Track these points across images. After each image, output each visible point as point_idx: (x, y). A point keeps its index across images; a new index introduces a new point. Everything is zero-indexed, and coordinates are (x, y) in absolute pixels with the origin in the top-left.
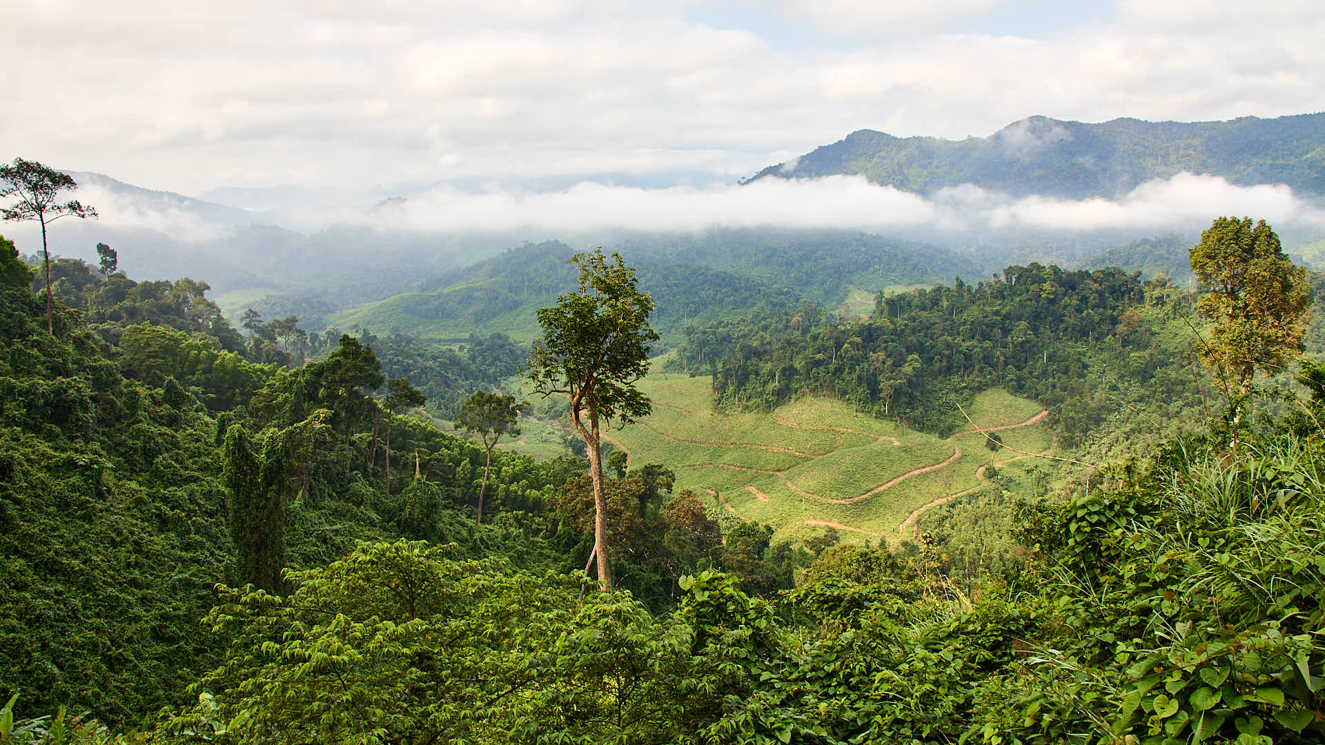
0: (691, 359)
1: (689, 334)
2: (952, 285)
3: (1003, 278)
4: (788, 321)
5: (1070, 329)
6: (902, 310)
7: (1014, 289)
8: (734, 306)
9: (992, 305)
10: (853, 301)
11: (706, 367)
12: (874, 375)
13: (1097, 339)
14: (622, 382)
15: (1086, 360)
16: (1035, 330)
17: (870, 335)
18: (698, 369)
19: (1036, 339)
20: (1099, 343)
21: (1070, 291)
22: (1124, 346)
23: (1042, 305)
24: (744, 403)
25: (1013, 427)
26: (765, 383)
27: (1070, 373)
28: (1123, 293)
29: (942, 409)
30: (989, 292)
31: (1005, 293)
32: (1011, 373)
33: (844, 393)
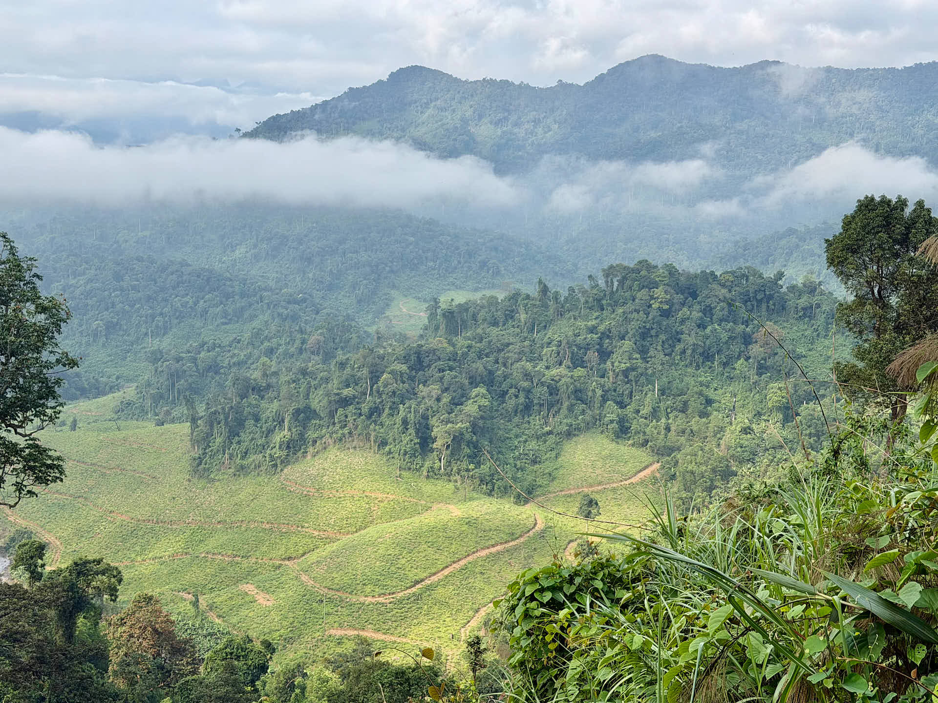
0: (158, 398)
1: (155, 361)
2: (533, 290)
3: (601, 282)
4: (303, 342)
5: (689, 352)
6: (465, 325)
7: (616, 297)
8: (224, 320)
9: (586, 318)
10: (398, 313)
11: (181, 410)
12: (425, 417)
13: (725, 365)
14: (16, 433)
15: (711, 394)
16: (643, 352)
17: (420, 360)
18: (168, 413)
19: (643, 365)
20: (727, 369)
21: (690, 298)
22: (760, 374)
23: (653, 319)
24: (238, 461)
25: (615, 485)
26: (270, 432)
27: (689, 412)
28: (760, 302)
29: (518, 463)
30: (583, 300)
31: (604, 302)
32: (612, 412)
33: (383, 443)
